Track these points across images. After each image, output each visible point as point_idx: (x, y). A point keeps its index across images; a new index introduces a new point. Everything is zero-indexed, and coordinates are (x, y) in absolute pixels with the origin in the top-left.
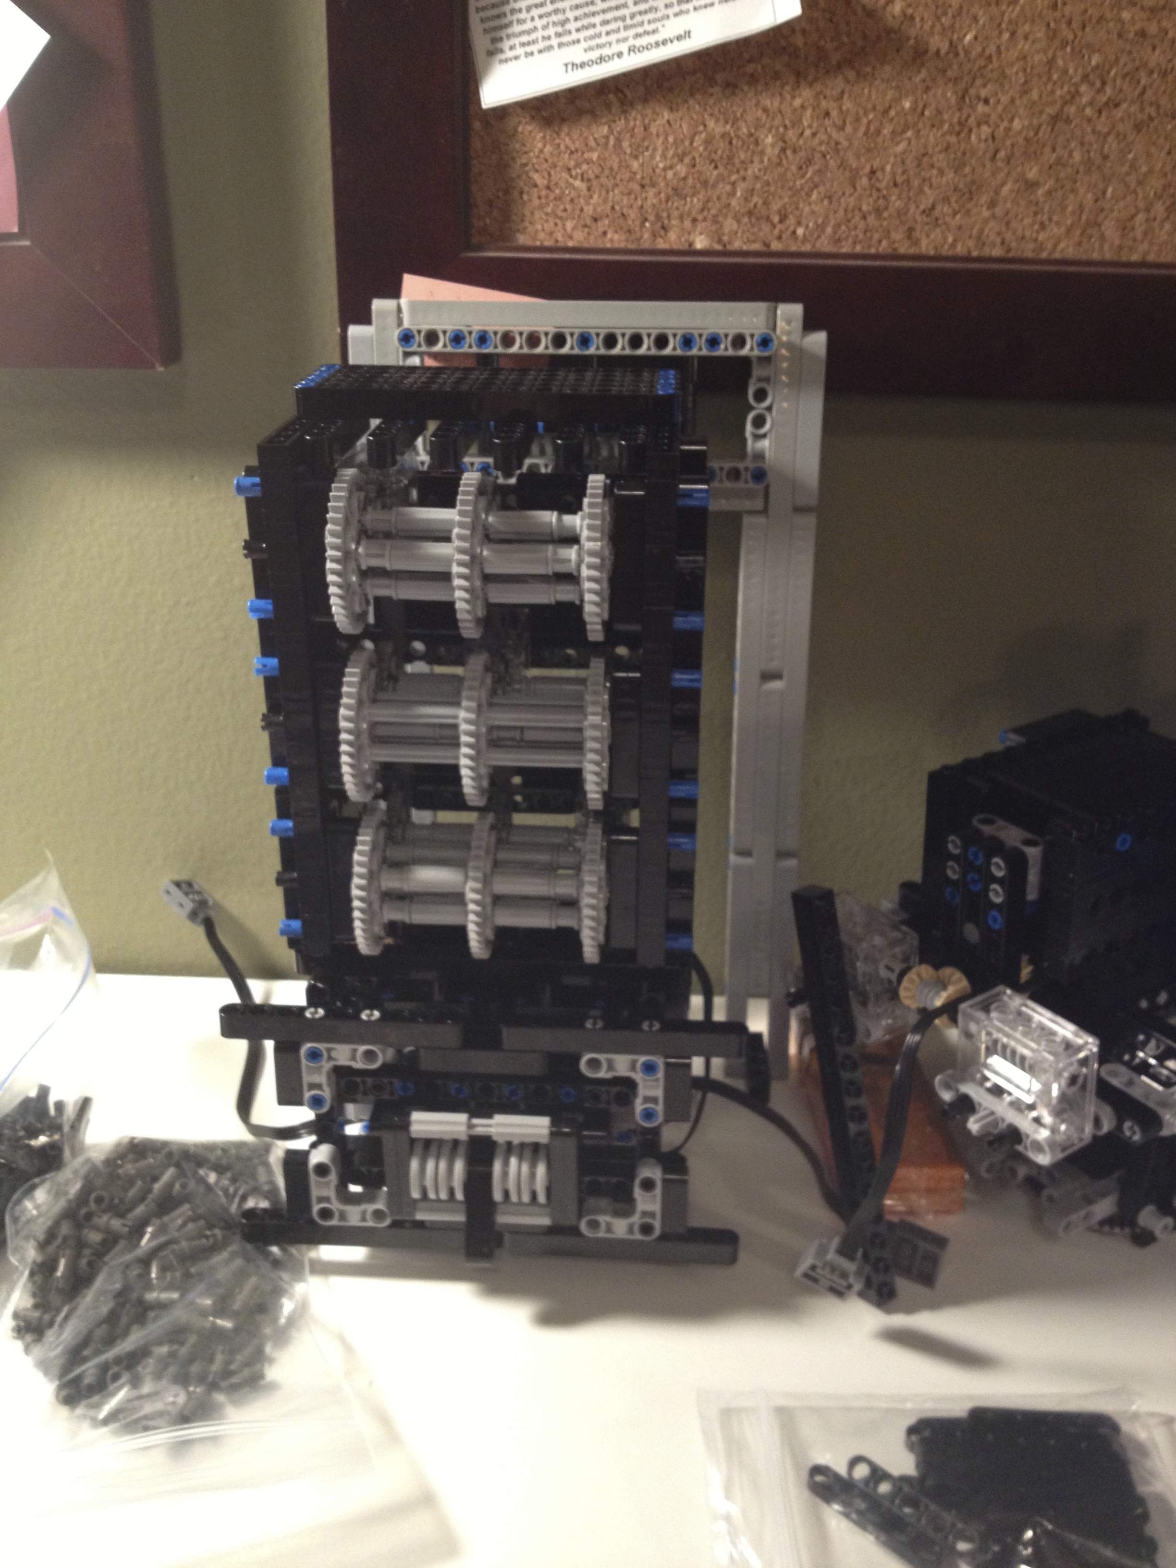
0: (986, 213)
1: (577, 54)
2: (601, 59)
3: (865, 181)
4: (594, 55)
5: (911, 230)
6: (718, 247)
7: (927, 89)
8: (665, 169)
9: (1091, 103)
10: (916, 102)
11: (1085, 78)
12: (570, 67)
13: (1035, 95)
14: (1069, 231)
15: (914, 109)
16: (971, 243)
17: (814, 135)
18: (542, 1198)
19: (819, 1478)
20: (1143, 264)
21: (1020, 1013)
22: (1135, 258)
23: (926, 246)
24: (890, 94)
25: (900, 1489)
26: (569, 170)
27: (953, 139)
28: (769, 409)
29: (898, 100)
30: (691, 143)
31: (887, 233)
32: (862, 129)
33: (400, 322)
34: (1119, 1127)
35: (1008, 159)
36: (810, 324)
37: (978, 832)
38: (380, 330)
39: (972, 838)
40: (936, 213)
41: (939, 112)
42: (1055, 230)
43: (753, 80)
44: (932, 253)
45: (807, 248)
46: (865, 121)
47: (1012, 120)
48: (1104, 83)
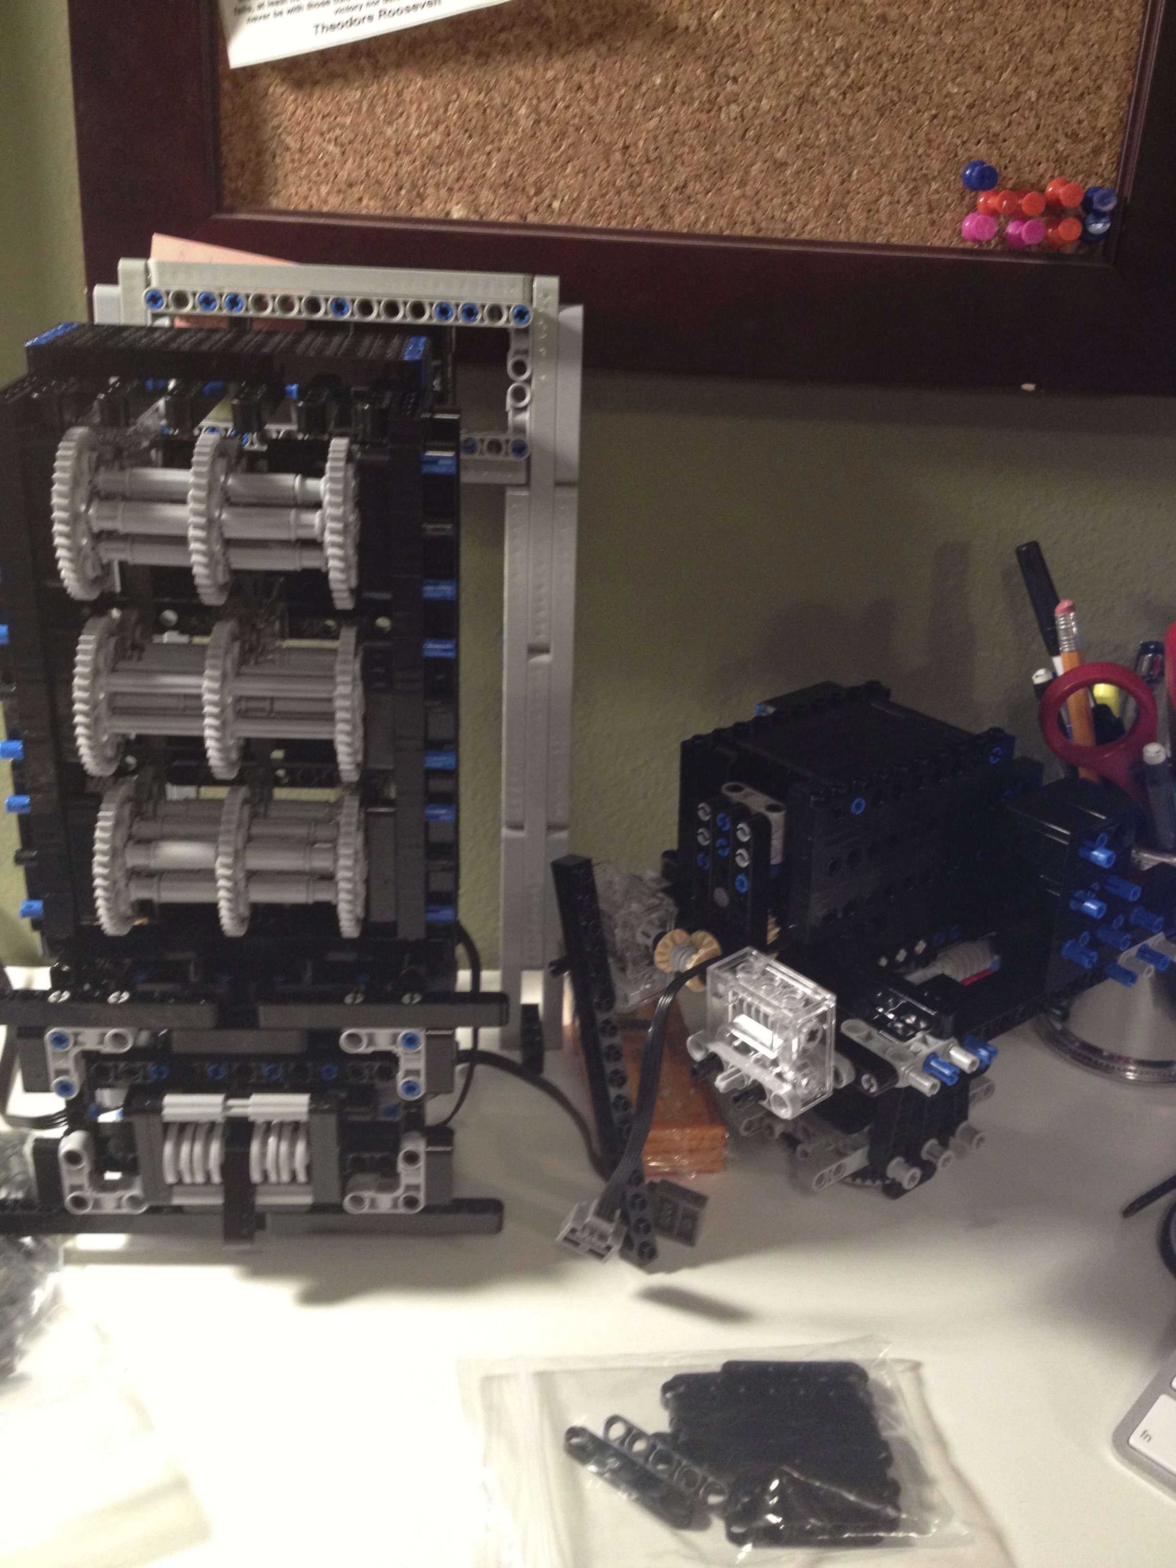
0: (737, 193)
1: (327, 14)
2: (352, 22)
3: (618, 156)
4: (345, 17)
5: (664, 207)
6: (474, 217)
7: (678, 66)
8: (419, 136)
9: (836, 85)
10: (666, 78)
11: (830, 59)
12: (320, 28)
13: (782, 74)
14: (816, 211)
15: (664, 86)
16: (723, 222)
17: (567, 107)
18: (302, 1177)
19: (575, 1441)
20: (888, 246)
21: (764, 973)
22: (879, 240)
23: (679, 224)
24: (641, 69)
25: (654, 1447)
26: (322, 134)
27: (704, 117)
28: (528, 381)
29: (649, 75)
30: (446, 111)
31: (641, 209)
32: (614, 105)
33: (148, 284)
34: (858, 1081)
35: (758, 138)
36: (566, 298)
37: (726, 799)
38: (127, 291)
39: (721, 805)
40: (689, 190)
41: (689, 90)
42: (803, 211)
43: (505, 49)
44: (685, 231)
45: (563, 221)
46: (617, 96)
47: (760, 100)
48: (848, 66)
